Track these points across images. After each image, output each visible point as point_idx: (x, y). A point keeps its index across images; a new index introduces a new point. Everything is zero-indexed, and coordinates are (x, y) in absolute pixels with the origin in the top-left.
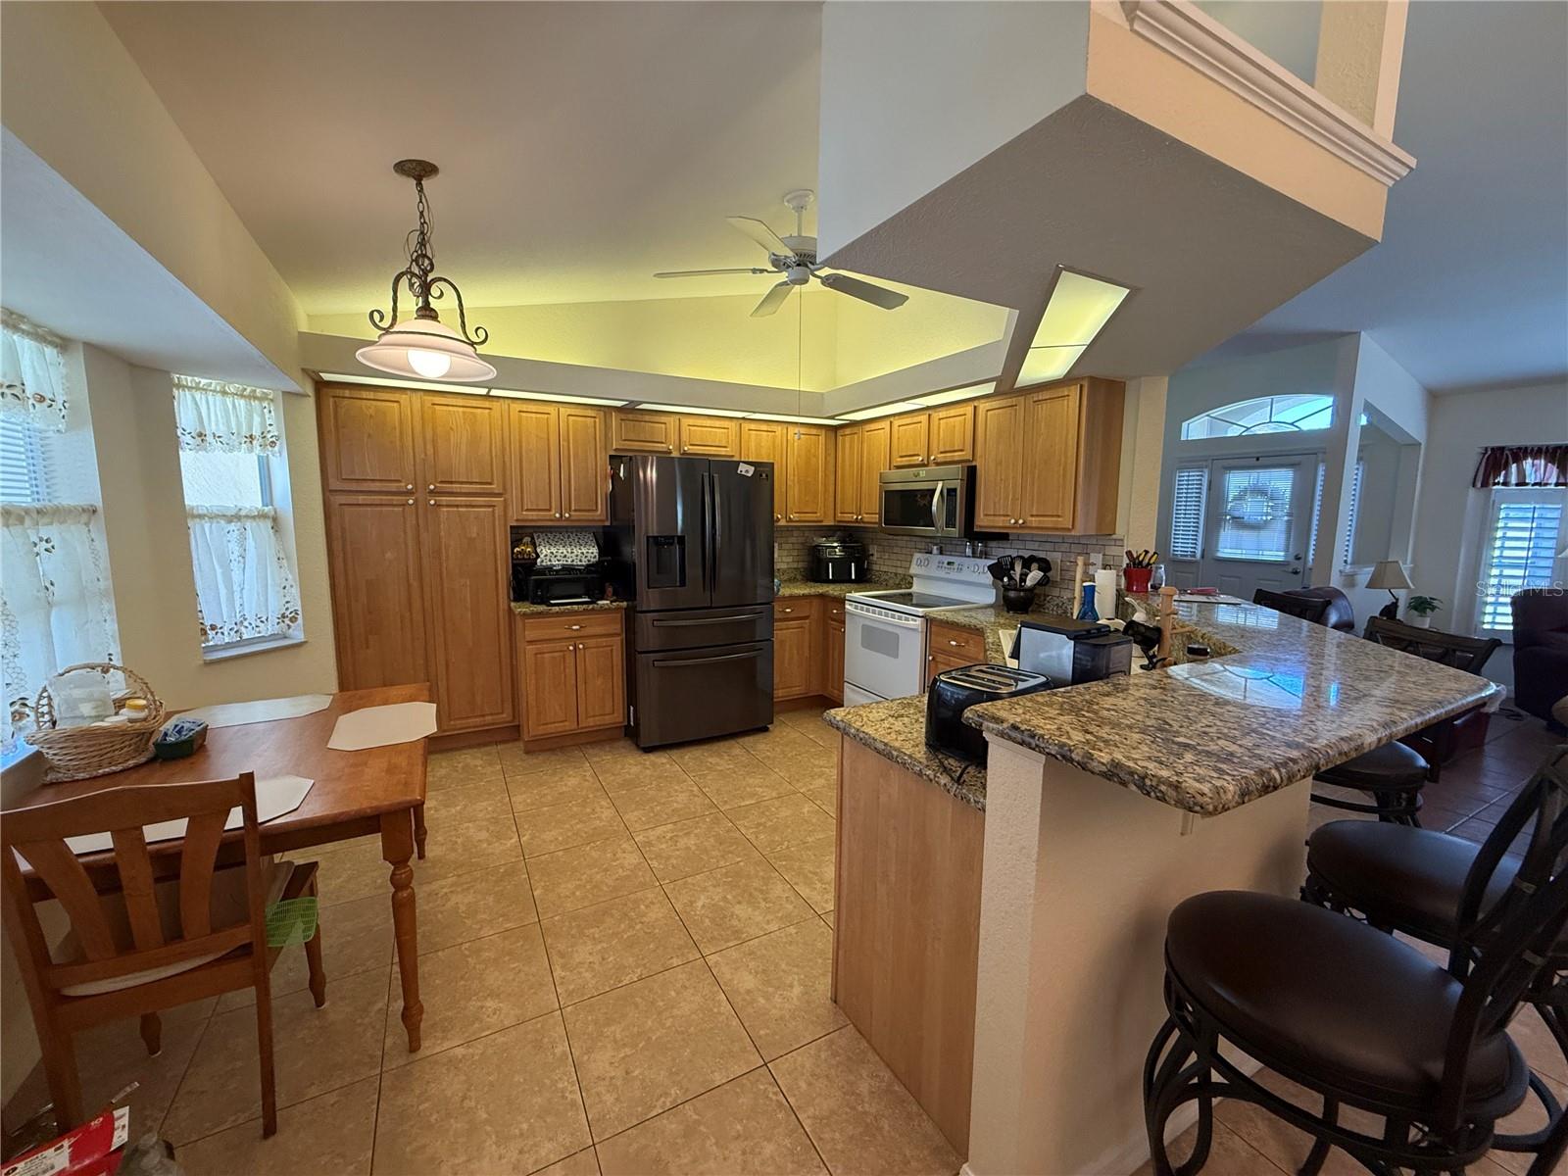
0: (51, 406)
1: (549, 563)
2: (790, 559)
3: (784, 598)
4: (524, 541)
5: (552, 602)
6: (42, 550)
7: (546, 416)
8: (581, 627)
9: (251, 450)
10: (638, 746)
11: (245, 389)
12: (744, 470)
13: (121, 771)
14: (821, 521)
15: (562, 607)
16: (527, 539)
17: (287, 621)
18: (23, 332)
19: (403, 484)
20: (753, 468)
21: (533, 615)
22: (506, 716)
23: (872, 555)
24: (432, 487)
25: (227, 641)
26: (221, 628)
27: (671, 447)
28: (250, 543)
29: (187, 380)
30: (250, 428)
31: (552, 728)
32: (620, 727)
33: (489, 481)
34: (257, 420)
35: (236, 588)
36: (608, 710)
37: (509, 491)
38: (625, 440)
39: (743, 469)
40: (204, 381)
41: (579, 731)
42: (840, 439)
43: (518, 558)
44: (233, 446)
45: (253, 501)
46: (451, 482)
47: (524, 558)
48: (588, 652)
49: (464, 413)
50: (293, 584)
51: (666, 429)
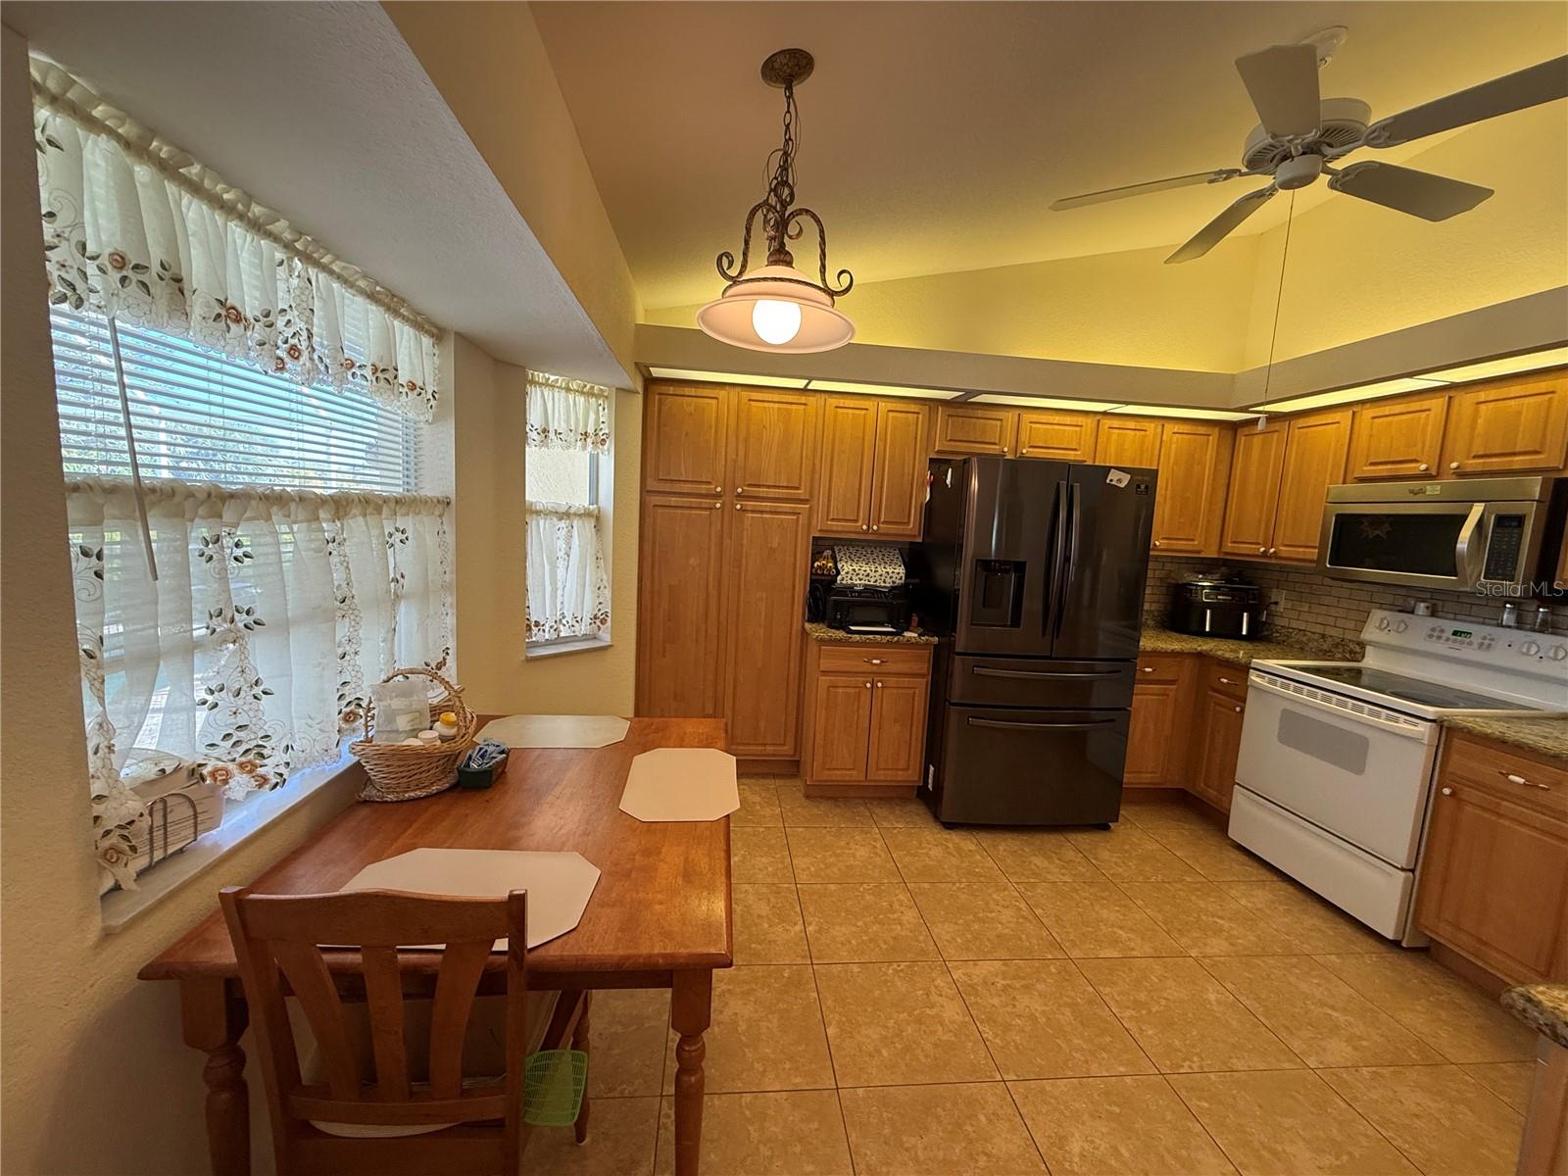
0: (420, 394)
1: (849, 582)
2: (1157, 598)
3: (1146, 653)
4: (825, 554)
5: (853, 628)
6: (398, 540)
7: (863, 412)
8: (883, 662)
9: (584, 448)
10: (936, 817)
11: (586, 386)
12: (1115, 479)
13: (425, 797)
14: (1199, 552)
15: (863, 637)
16: (828, 553)
17: (598, 623)
18: (404, 317)
19: (713, 487)
20: (1129, 476)
21: (832, 642)
22: (788, 749)
23: (1276, 603)
24: (740, 490)
25: (547, 637)
26: (543, 625)
27: (1006, 449)
28: (576, 541)
29: (540, 376)
30: (586, 425)
31: (837, 775)
32: (913, 786)
33: (797, 485)
34: (592, 416)
35: (559, 584)
36: (902, 764)
37: (816, 498)
38: (950, 440)
39: (1114, 477)
40: (552, 378)
41: (867, 784)
42: (1242, 439)
43: (817, 574)
44: (570, 443)
45: (581, 501)
46: (759, 486)
47: (823, 574)
48: (887, 691)
49: (779, 409)
50: (606, 584)
51: (1001, 426)
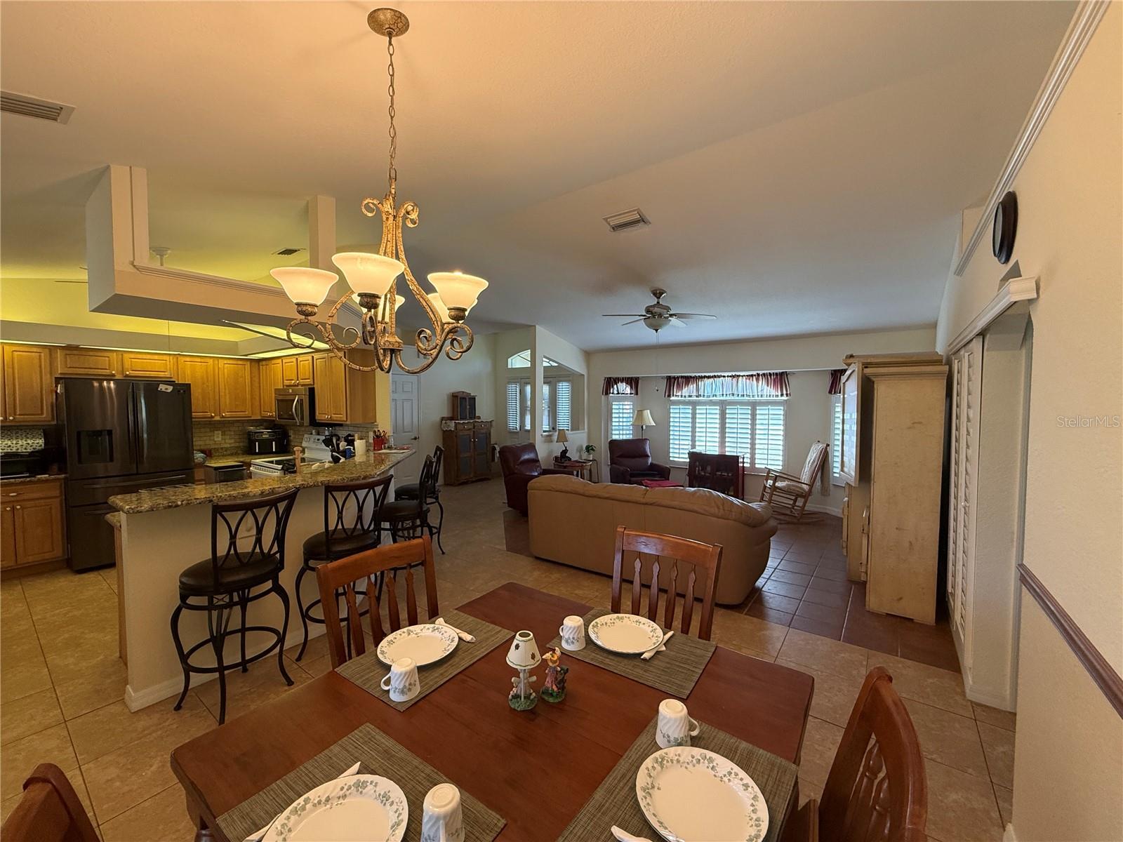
2: (233, 441)
8: (20, 494)
10: (73, 570)
12: (164, 389)
14: (249, 417)
20: (173, 387)
27: (115, 372)
32: (58, 561)
36: (47, 549)
38: (70, 367)
39: (162, 387)
41: (17, 567)
42: (261, 367)
48: (24, 511)
51: (109, 361)
